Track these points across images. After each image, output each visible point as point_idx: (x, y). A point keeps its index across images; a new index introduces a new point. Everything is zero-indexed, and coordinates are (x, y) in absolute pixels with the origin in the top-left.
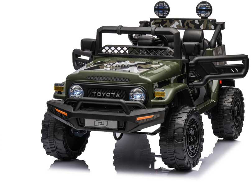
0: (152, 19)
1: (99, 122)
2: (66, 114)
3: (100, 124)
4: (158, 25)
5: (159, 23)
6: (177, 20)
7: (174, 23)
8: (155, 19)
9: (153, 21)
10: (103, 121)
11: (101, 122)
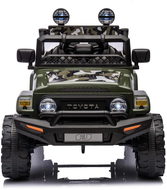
0: (50, 27)
1: (80, 136)
2: (41, 130)
3: (83, 138)
4: (57, 32)
5: (59, 31)
6: (79, 27)
7: (76, 30)
8: (54, 27)
9: (53, 29)
10: (86, 134)
11: (84, 135)
